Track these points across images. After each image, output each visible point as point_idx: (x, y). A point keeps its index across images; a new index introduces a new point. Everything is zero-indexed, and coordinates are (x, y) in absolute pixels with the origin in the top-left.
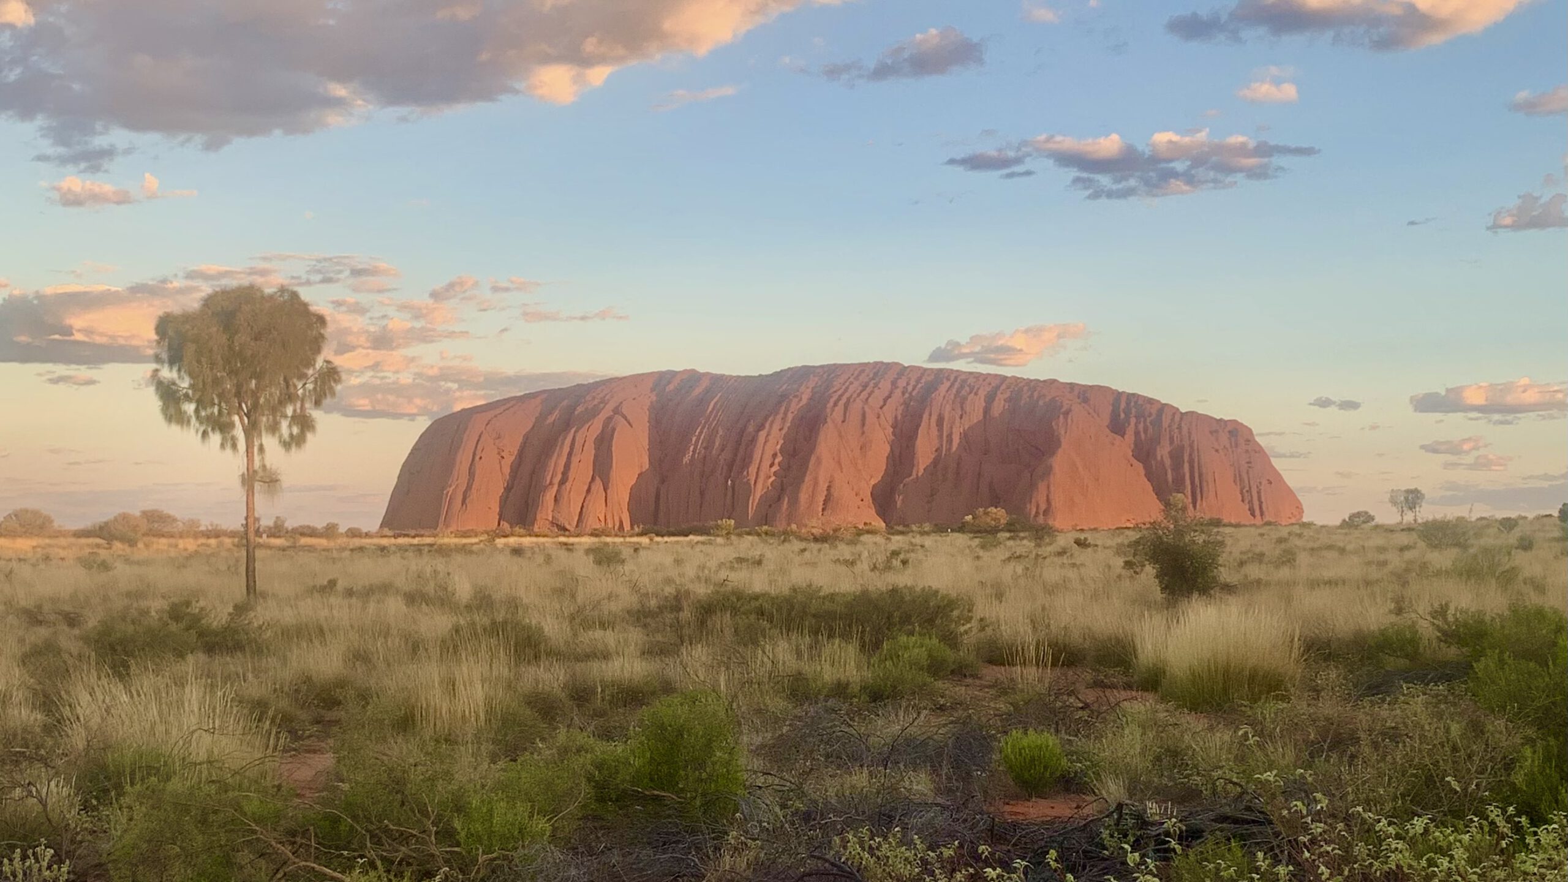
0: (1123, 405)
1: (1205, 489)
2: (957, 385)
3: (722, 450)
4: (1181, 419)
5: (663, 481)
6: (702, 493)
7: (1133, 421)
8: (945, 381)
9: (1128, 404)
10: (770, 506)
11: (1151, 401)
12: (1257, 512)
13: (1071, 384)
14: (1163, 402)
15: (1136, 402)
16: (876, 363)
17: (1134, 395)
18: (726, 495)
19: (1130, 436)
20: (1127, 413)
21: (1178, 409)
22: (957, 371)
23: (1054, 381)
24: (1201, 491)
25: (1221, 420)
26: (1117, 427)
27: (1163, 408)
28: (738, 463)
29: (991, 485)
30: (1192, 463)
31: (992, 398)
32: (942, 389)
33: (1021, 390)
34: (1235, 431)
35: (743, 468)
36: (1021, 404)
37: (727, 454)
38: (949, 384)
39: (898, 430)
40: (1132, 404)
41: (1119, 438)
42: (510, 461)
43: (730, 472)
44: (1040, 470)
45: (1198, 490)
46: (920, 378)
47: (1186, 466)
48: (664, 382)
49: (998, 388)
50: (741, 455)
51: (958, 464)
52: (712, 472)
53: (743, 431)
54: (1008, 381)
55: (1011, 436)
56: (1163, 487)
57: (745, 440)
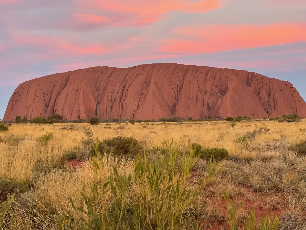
0: (250, 77)
1: (278, 104)
2: (195, 71)
3: (118, 93)
4: (270, 81)
5: (98, 103)
6: (111, 108)
7: (253, 81)
8: (191, 69)
9: (252, 76)
10: (134, 112)
11: (259, 75)
12: (295, 111)
13: (233, 70)
14: (263, 75)
15: (254, 76)
16: (168, 63)
17: (253, 73)
18: (119, 108)
19: (253, 86)
20: (252, 79)
21: (268, 78)
22: (195, 66)
23: (227, 69)
24: (277, 105)
25: (283, 81)
26: (249, 84)
27: (263, 77)
28: (123, 97)
29: (208, 104)
30: (273, 95)
31: (207, 75)
32: (190, 72)
33: (216, 72)
34: (287, 84)
35: (125, 99)
36: (217, 76)
37: (119, 94)
38: (193, 70)
39: (176, 86)
40: (253, 76)
41: (249, 87)
42: (47, 97)
43: (121, 100)
44: (224, 99)
45: (276, 104)
46: (183, 68)
47: (272, 96)
48: (97, 70)
49: (209, 71)
50: (124, 94)
51: (197, 97)
52: (115, 100)
53: (124, 86)
54: (212, 69)
55: (214, 87)
56: (264, 103)
57: (125, 89)
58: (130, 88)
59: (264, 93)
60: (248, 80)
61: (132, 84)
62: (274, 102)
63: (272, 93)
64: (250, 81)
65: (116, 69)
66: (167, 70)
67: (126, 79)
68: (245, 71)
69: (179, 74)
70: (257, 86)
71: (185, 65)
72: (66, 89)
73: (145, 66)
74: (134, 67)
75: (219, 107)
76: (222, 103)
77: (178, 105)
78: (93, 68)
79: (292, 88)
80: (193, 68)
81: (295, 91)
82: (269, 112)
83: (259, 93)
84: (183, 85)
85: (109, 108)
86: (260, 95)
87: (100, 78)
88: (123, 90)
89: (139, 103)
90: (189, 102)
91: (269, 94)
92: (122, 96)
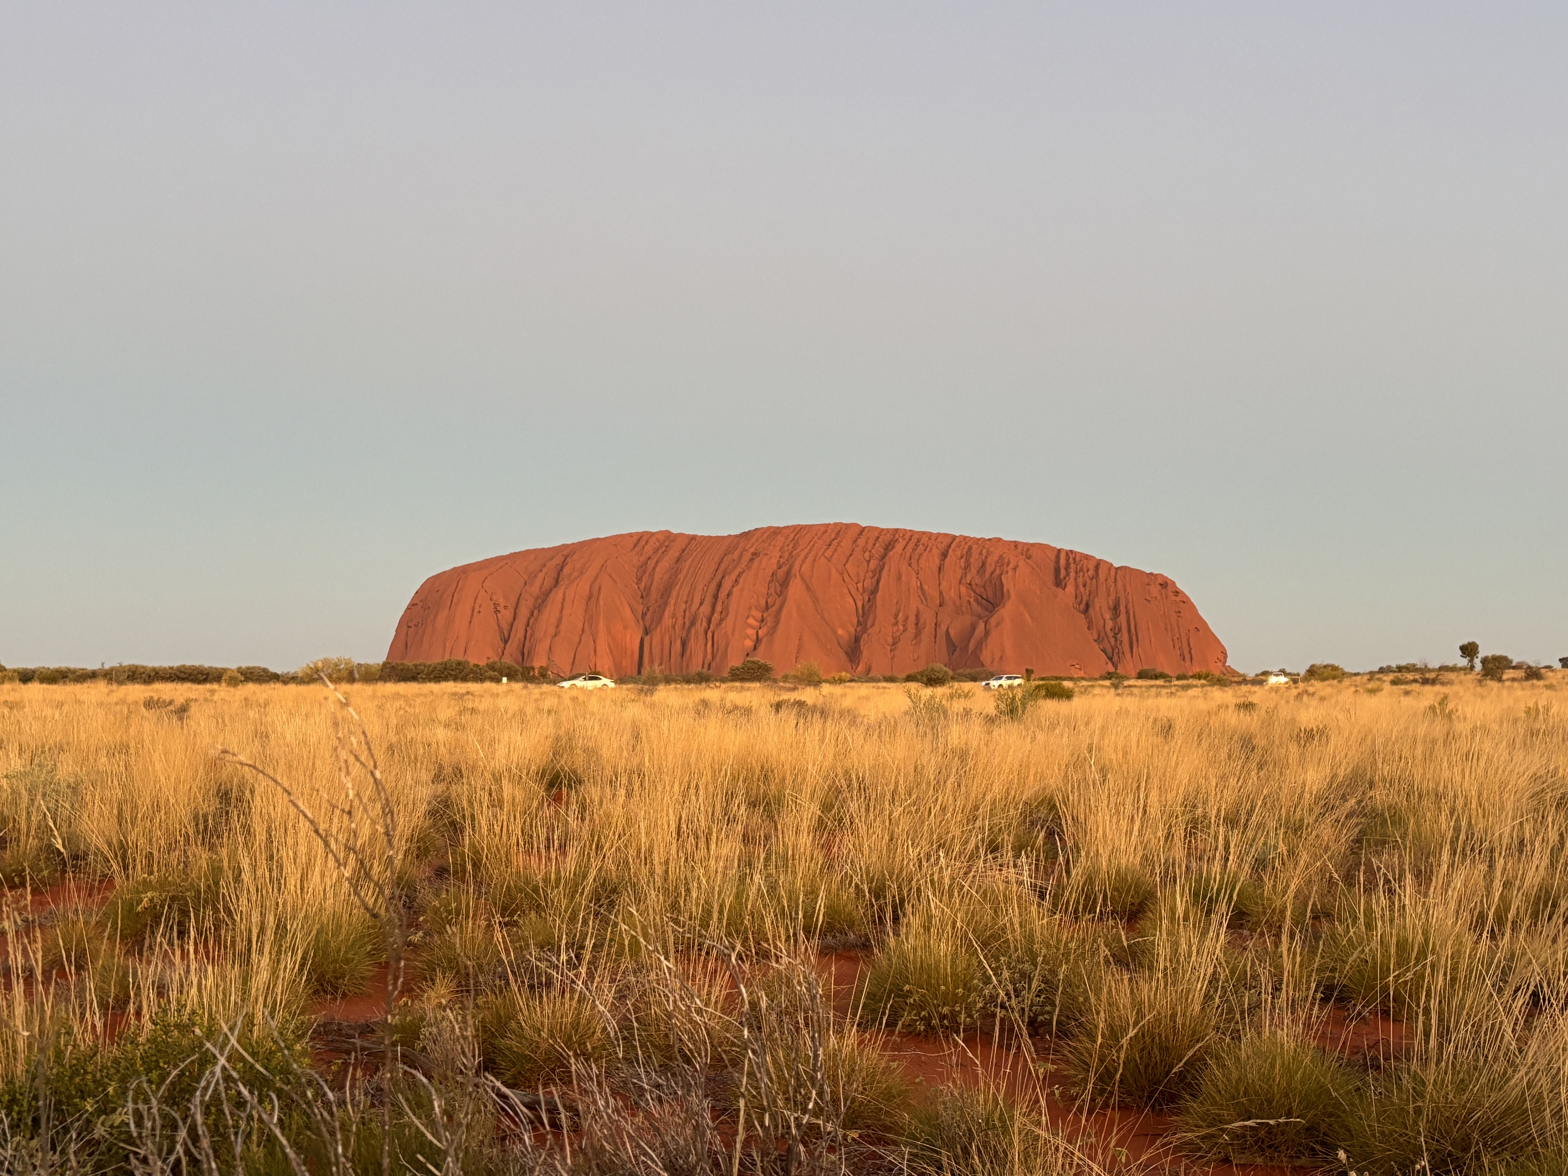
0: (1063, 561)
1: (1139, 636)
2: (912, 544)
3: (701, 604)
4: (1116, 573)
5: (646, 632)
6: (684, 644)
7: (1072, 574)
8: (900, 540)
9: (1067, 560)
10: (747, 655)
11: (1087, 557)
12: (1187, 657)
13: (1014, 542)
14: (1098, 557)
15: (1074, 559)
16: (836, 524)
17: (1071, 551)
19: (1070, 589)
20: (1067, 567)
21: (1112, 565)
22: (911, 531)
23: (999, 540)
24: (1137, 639)
25: (1151, 574)
26: (1059, 583)
27: (1099, 564)
28: (716, 616)
29: (947, 633)
30: (1127, 612)
31: (944, 555)
32: (899, 547)
33: (970, 548)
34: (1165, 584)
35: (721, 620)
36: (972, 560)
37: (706, 609)
38: (904, 543)
39: (860, 585)
40: (1071, 560)
41: (1060, 590)
42: (507, 614)
43: (709, 622)
44: (993, 621)
45: (1134, 638)
46: (878, 538)
47: (1123, 617)
48: (643, 542)
49: (949, 546)
50: (719, 608)
51: (917, 616)
52: (693, 623)
53: (719, 585)
54: (957, 540)
55: (963, 589)
56: (1102, 634)
57: (723, 594)
58: (735, 590)
59: (1101, 605)
60: (1057, 570)
61: (741, 580)
62: (1129, 631)
63: (1122, 609)
64: (1063, 573)
65: (693, 538)
66: (835, 543)
67: (723, 566)
68: (1047, 546)
69: (867, 554)
70: (1081, 588)
71: (882, 530)
72: (558, 594)
73: (775, 532)
74: (746, 535)
75: (980, 644)
76: (987, 633)
77: (865, 636)
78: (631, 535)
79: (1177, 592)
80: (907, 537)
81: (1186, 601)
82: (1115, 658)
83: (1087, 605)
84: (878, 582)
85: (678, 645)
86: (1091, 611)
87: (651, 563)
88: (716, 597)
89: (760, 632)
90: (895, 628)
91: (1115, 610)
92: (713, 613)
